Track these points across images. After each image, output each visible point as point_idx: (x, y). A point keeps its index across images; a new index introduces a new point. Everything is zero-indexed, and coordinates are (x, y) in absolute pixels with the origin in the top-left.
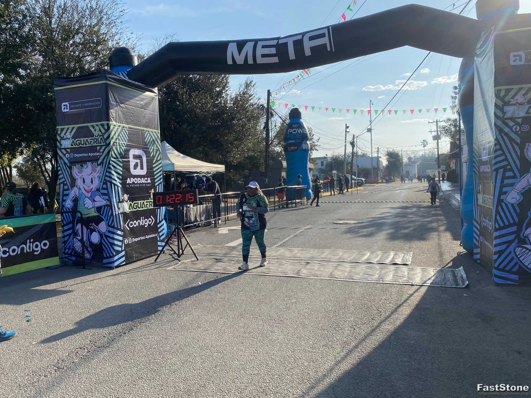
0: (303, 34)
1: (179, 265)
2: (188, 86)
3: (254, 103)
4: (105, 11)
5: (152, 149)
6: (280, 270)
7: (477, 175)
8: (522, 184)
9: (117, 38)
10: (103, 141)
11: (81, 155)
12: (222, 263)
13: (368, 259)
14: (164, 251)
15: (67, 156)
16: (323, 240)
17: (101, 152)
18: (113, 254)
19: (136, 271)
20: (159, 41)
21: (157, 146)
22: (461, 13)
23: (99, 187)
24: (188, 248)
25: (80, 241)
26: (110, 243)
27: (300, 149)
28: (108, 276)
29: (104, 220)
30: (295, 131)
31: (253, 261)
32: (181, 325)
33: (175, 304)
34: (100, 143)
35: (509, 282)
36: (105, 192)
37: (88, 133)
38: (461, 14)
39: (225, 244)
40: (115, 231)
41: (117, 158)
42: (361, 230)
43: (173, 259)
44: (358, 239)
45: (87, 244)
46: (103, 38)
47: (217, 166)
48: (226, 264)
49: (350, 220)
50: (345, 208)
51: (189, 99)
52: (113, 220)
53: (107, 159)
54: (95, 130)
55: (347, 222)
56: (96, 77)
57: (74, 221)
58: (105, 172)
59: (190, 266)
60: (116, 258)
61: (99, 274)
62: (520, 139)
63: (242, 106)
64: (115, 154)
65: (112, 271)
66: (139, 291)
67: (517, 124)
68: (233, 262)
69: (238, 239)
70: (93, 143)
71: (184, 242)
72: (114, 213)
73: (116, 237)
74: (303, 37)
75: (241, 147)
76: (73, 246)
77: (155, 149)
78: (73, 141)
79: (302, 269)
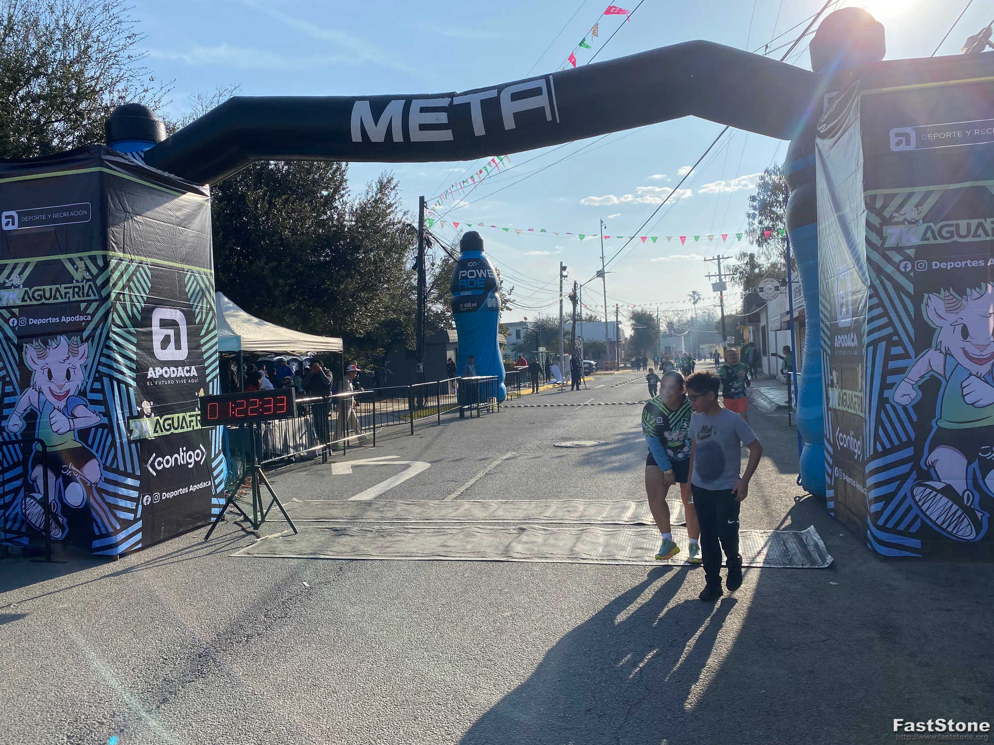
0: (500, 88)
1: (256, 547)
2: (267, 185)
3: (396, 221)
4: (95, 34)
5: (199, 307)
6: (469, 547)
7: (827, 354)
8: (918, 369)
9: (120, 86)
10: (93, 292)
11: (44, 321)
12: (349, 538)
13: (635, 516)
14: (224, 517)
15: (13, 323)
16: (541, 480)
17: (89, 314)
18: (115, 528)
19: (165, 562)
20: (205, 100)
21: (208, 302)
22: (785, 59)
23: (85, 388)
24: (275, 508)
25: (40, 503)
26: (108, 505)
27: (482, 307)
28: (105, 576)
29: (95, 457)
30: (472, 274)
31: (411, 531)
32: (276, 684)
33: (258, 634)
34: (88, 295)
35: (906, 554)
36: (99, 397)
37: (61, 275)
38: (784, 62)
39: (349, 498)
40: (120, 479)
41: (125, 326)
42: (609, 459)
43: (243, 533)
44: (606, 476)
45: (57, 509)
46: (90, 86)
47: (327, 341)
48: (357, 538)
49: (584, 439)
50: (568, 416)
51: (270, 209)
52: (115, 456)
53: (102, 329)
54: (77, 269)
55: (579, 444)
56: (79, 160)
57: (26, 459)
58: (98, 356)
59: (282, 546)
60: (122, 536)
61: (84, 572)
62: (912, 285)
63: (373, 224)
64: (120, 316)
65: (111, 564)
66: (176, 607)
67: (908, 258)
68: (369, 535)
69: (374, 485)
70: (71, 295)
71: (266, 497)
72: (118, 441)
73: (123, 491)
74: (499, 93)
75: (374, 303)
76: (24, 514)
77: (204, 308)
78: (26, 292)
79: (514, 544)
